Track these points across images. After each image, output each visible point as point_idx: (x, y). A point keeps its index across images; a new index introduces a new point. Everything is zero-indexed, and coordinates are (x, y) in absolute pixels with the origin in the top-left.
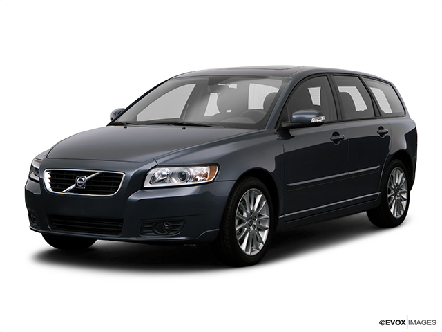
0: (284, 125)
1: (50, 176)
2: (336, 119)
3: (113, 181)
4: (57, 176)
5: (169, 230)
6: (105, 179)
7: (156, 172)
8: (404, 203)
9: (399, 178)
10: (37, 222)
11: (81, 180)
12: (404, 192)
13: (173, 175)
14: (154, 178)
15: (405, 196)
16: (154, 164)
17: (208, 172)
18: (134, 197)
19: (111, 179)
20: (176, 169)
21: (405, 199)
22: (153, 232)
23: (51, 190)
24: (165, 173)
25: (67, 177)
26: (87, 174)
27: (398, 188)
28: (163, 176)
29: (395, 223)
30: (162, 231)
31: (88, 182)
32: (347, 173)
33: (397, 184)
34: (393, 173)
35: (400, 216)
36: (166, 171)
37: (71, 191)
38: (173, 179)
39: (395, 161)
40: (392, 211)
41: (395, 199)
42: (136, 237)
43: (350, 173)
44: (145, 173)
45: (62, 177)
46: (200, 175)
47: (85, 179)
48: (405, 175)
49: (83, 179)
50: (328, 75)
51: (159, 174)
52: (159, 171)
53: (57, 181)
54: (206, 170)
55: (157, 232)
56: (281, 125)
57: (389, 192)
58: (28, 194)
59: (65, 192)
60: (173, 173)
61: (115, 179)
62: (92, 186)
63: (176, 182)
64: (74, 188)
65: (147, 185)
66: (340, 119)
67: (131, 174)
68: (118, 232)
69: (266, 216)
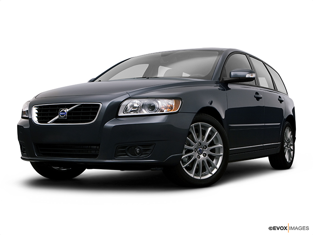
0: (225, 79)
1: (37, 112)
3: (91, 111)
4: (44, 110)
5: (141, 153)
6: (84, 109)
7: (129, 103)
8: (292, 152)
9: (289, 135)
11: (64, 112)
12: (291, 145)
13: (143, 106)
14: (126, 110)
17: (174, 105)
18: (109, 124)
19: (89, 109)
20: (146, 101)
21: (292, 150)
22: (126, 155)
23: (37, 123)
24: (136, 105)
25: (51, 110)
26: (68, 106)
27: (289, 141)
28: (135, 107)
30: (134, 154)
31: (69, 113)
32: (264, 124)
33: (288, 139)
35: (290, 161)
36: (137, 103)
37: (54, 122)
38: (143, 110)
39: (287, 123)
40: (286, 156)
41: (287, 149)
42: (109, 159)
43: (266, 124)
44: (118, 106)
45: (47, 111)
46: (166, 108)
47: (67, 110)
48: (292, 134)
49: (65, 111)
51: (131, 107)
52: (131, 104)
53: (43, 114)
54: (172, 102)
55: (130, 155)
56: (223, 79)
57: (285, 144)
58: (20, 128)
59: (50, 123)
60: (143, 105)
61: (93, 109)
62: (72, 117)
63: (145, 112)
64: (58, 119)
65: (121, 114)
67: (107, 104)
68: (95, 156)
69: (220, 145)
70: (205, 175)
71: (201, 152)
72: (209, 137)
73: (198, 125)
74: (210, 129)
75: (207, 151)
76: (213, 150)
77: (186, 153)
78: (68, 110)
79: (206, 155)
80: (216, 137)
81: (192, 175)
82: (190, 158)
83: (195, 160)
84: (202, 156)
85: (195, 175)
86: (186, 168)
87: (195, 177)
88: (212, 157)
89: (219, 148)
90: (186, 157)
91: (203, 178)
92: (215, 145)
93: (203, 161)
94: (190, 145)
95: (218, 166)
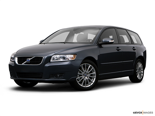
0: (100, 43)
1: (17, 59)
2: (118, 43)
3: (39, 60)
5: (59, 77)
6: (37, 59)
8: (142, 74)
9: (140, 65)
10: (13, 75)
11: (28, 60)
12: (142, 71)
13: (61, 57)
14: (54, 59)
15: (142, 72)
16: (54, 54)
17: (73, 57)
18: (47, 65)
19: (39, 59)
20: (62, 56)
21: (142, 73)
23: (18, 64)
24: (58, 57)
25: (23, 59)
26: (30, 57)
27: (140, 69)
28: (57, 58)
29: (139, 81)
30: (57, 77)
31: (31, 60)
32: (122, 62)
33: (139, 68)
34: (138, 63)
35: (141, 79)
36: (58, 56)
37: (25, 64)
39: (139, 60)
40: (138, 77)
41: (139, 72)
42: (48, 79)
43: (123, 62)
44: (50, 57)
45: (22, 59)
46: (70, 58)
48: (142, 65)
49: (29, 59)
50: (115, 28)
51: (56, 57)
53: (20, 60)
54: (72, 56)
55: (55, 77)
56: (99, 43)
57: (137, 70)
58: (10, 66)
59: (23, 64)
60: (60, 57)
61: (40, 59)
62: (32, 62)
63: (61, 60)
64: (26, 63)
65: (51, 61)
66: (119, 43)
67: (46, 57)
68: (41, 78)
69: (95, 73)
70: (88, 85)
71: (86, 76)
72: (90, 69)
73: (85, 65)
74: (90, 66)
75: (89, 75)
76: (91, 75)
77: (79, 76)
78: (30, 59)
79: (88, 77)
80: (93, 69)
81: (82, 86)
82: (81, 78)
83: (83, 79)
84: (86, 77)
85: (83, 85)
86: (79, 82)
87: (83, 86)
88: (91, 78)
89: (94, 74)
90: (79, 78)
91: (86, 87)
92: (92, 73)
93: (87, 80)
94: (81, 73)
95: (94, 82)
